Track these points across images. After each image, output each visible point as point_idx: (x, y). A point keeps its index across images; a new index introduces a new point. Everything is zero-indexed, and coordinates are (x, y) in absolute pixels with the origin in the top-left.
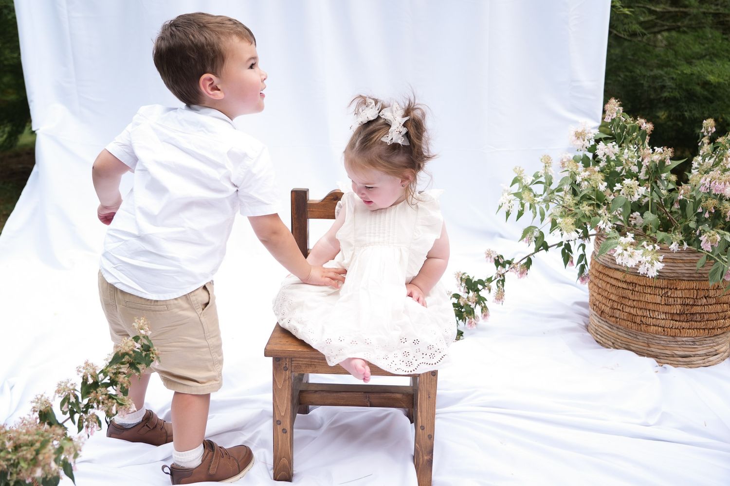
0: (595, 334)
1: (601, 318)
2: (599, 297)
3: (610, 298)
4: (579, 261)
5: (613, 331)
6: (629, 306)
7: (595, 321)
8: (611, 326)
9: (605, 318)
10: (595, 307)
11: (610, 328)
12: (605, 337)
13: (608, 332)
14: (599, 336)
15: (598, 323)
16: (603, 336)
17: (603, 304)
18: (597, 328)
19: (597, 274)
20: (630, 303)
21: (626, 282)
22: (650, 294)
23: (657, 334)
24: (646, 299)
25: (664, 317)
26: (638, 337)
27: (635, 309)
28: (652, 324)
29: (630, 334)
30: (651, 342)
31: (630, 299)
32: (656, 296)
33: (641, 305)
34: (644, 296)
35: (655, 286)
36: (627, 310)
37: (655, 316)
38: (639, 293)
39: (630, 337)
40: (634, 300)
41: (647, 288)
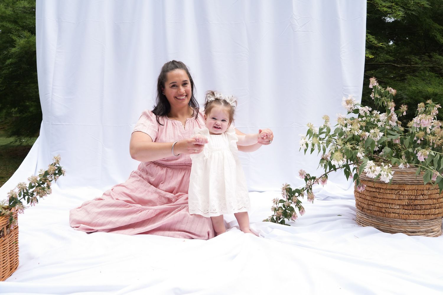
1: (362, 212)
3: (366, 199)
5: (369, 219)
6: (377, 202)
9: (364, 211)
10: (359, 206)
11: (367, 217)
13: (367, 220)
17: (363, 203)
20: (378, 200)
21: (375, 188)
22: (389, 194)
23: (395, 218)
24: (387, 197)
25: (399, 207)
26: (384, 221)
27: (381, 204)
28: (391, 212)
29: (379, 220)
30: (392, 223)
31: (378, 198)
32: (392, 194)
33: (385, 201)
34: (386, 195)
35: (392, 189)
36: (377, 204)
37: (393, 207)
38: (382, 194)
39: (379, 222)
40: (380, 198)
41: (387, 190)
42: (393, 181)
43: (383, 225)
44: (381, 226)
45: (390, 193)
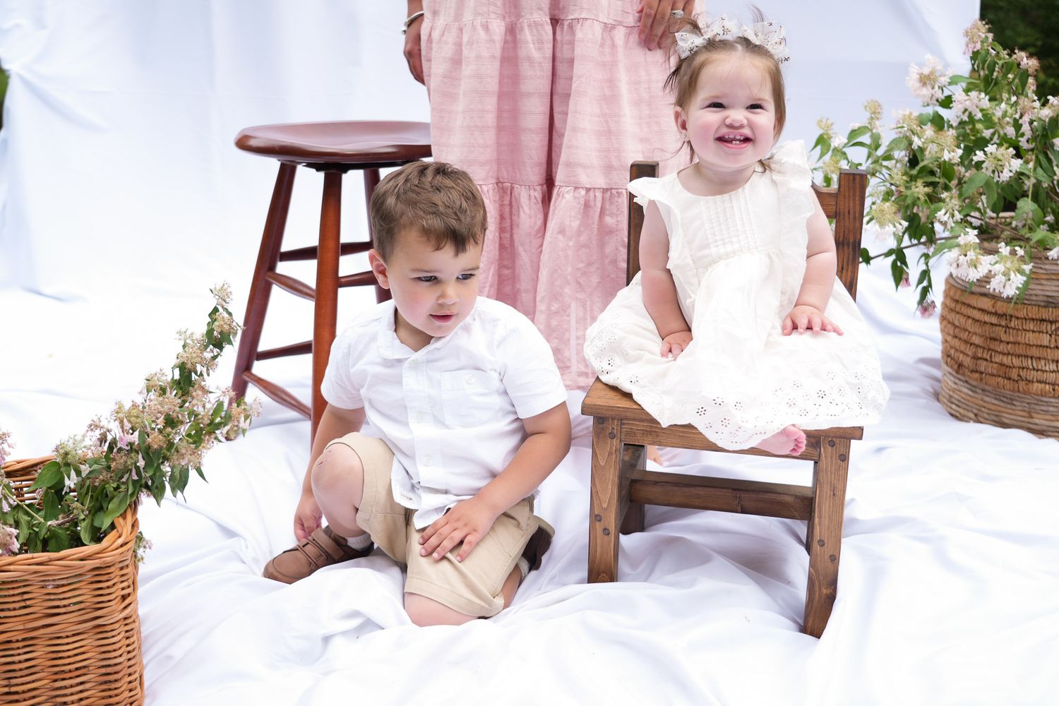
0: (949, 404)
1: (959, 376)
2: (956, 343)
3: (971, 341)
4: (920, 282)
5: (976, 396)
6: (1000, 353)
7: (950, 383)
8: (973, 388)
9: (963, 374)
10: (949, 359)
11: (972, 390)
12: (964, 406)
13: (969, 398)
14: (954, 406)
15: (953, 386)
16: (960, 404)
17: (962, 352)
18: (951, 393)
19: (953, 305)
20: (1002, 347)
21: (996, 314)
22: (1033, 331)
23: (1042, 395)
24: (1027, 339)
25: (1055, 368)
26: (1015, 402)
27: (1010, 357)
28: (1035, 380)
29: (1002, 398)
30: (1034, 409)
31: (1001, 341)
32: (1041, 334)
33: (1019, 350)
34: (1024, 335)
35: (1041, 318)
36: (998, 358)
37: (1040, 367)
38: (1015, 331)
39: (1002, 404)
40: (1008, 343)
41: (1028, 321)
42: (1045, 299)
43: (1010, 411)
44: (1005, 415)
45: (1035, 330)
